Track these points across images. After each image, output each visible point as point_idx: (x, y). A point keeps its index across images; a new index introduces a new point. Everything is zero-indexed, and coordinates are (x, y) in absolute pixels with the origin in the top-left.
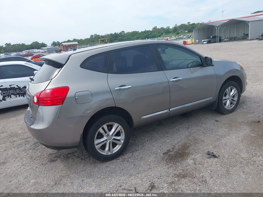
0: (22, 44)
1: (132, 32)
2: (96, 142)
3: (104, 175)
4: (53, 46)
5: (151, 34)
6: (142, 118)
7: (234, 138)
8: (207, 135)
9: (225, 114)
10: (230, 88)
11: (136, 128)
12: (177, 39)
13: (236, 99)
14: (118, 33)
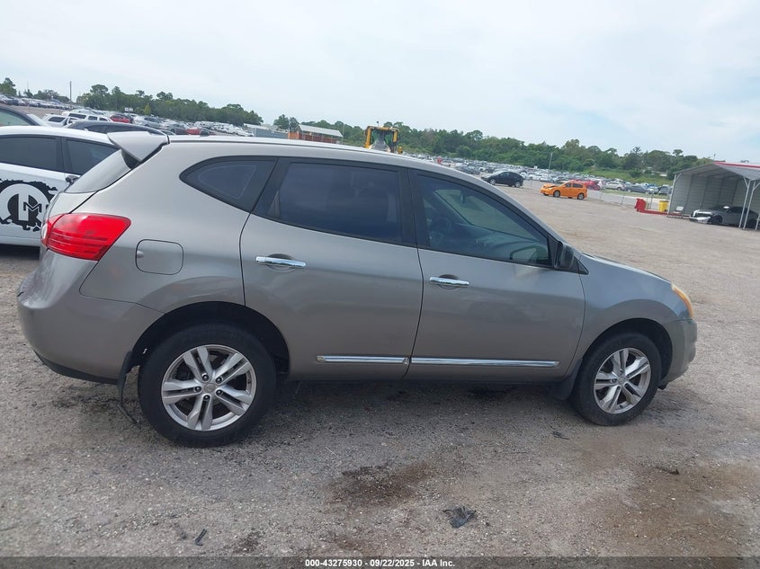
0: (201, 102)
1: (503, 140)
2: (168, 385)
3: (154, 477)
4: (277, 127)
5: (555, 157)
6: (319, 358)
7: (569, 492)
8: (500, 462)
9: (595, 424)
10: (626, 352)
11: (298, 382)
12: (627, 189)
13: (641, 389)
14: (462, 133)
